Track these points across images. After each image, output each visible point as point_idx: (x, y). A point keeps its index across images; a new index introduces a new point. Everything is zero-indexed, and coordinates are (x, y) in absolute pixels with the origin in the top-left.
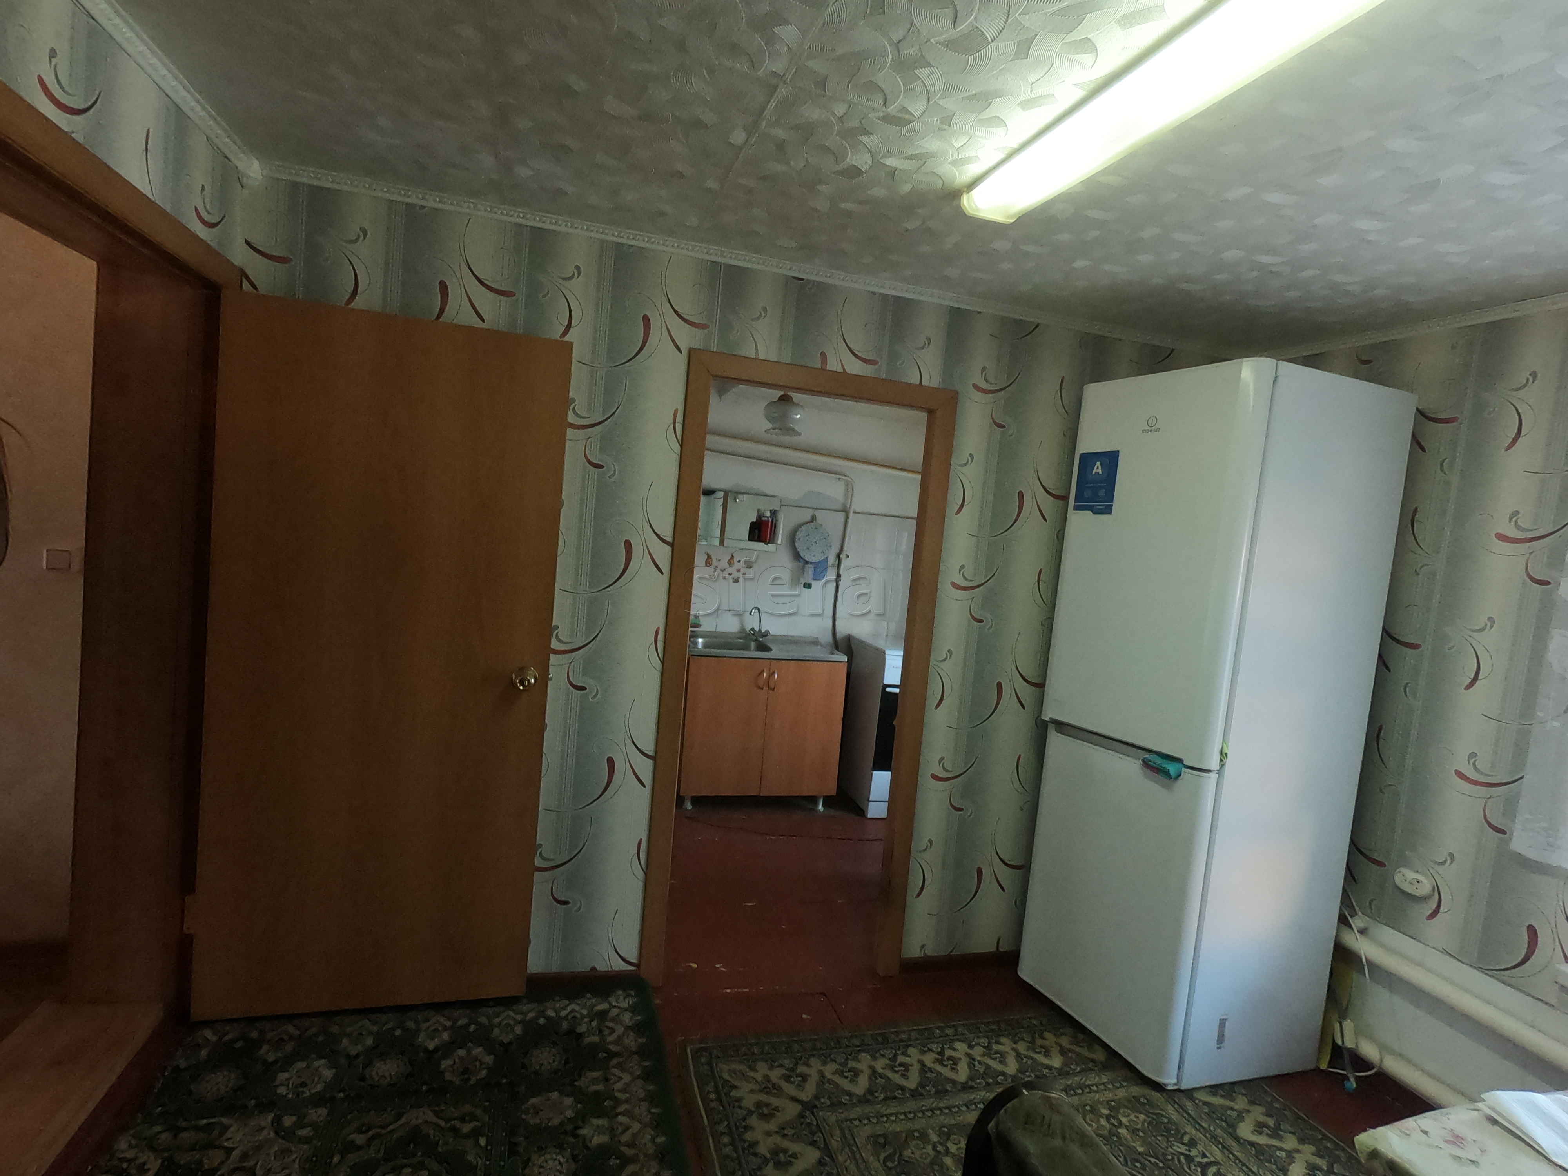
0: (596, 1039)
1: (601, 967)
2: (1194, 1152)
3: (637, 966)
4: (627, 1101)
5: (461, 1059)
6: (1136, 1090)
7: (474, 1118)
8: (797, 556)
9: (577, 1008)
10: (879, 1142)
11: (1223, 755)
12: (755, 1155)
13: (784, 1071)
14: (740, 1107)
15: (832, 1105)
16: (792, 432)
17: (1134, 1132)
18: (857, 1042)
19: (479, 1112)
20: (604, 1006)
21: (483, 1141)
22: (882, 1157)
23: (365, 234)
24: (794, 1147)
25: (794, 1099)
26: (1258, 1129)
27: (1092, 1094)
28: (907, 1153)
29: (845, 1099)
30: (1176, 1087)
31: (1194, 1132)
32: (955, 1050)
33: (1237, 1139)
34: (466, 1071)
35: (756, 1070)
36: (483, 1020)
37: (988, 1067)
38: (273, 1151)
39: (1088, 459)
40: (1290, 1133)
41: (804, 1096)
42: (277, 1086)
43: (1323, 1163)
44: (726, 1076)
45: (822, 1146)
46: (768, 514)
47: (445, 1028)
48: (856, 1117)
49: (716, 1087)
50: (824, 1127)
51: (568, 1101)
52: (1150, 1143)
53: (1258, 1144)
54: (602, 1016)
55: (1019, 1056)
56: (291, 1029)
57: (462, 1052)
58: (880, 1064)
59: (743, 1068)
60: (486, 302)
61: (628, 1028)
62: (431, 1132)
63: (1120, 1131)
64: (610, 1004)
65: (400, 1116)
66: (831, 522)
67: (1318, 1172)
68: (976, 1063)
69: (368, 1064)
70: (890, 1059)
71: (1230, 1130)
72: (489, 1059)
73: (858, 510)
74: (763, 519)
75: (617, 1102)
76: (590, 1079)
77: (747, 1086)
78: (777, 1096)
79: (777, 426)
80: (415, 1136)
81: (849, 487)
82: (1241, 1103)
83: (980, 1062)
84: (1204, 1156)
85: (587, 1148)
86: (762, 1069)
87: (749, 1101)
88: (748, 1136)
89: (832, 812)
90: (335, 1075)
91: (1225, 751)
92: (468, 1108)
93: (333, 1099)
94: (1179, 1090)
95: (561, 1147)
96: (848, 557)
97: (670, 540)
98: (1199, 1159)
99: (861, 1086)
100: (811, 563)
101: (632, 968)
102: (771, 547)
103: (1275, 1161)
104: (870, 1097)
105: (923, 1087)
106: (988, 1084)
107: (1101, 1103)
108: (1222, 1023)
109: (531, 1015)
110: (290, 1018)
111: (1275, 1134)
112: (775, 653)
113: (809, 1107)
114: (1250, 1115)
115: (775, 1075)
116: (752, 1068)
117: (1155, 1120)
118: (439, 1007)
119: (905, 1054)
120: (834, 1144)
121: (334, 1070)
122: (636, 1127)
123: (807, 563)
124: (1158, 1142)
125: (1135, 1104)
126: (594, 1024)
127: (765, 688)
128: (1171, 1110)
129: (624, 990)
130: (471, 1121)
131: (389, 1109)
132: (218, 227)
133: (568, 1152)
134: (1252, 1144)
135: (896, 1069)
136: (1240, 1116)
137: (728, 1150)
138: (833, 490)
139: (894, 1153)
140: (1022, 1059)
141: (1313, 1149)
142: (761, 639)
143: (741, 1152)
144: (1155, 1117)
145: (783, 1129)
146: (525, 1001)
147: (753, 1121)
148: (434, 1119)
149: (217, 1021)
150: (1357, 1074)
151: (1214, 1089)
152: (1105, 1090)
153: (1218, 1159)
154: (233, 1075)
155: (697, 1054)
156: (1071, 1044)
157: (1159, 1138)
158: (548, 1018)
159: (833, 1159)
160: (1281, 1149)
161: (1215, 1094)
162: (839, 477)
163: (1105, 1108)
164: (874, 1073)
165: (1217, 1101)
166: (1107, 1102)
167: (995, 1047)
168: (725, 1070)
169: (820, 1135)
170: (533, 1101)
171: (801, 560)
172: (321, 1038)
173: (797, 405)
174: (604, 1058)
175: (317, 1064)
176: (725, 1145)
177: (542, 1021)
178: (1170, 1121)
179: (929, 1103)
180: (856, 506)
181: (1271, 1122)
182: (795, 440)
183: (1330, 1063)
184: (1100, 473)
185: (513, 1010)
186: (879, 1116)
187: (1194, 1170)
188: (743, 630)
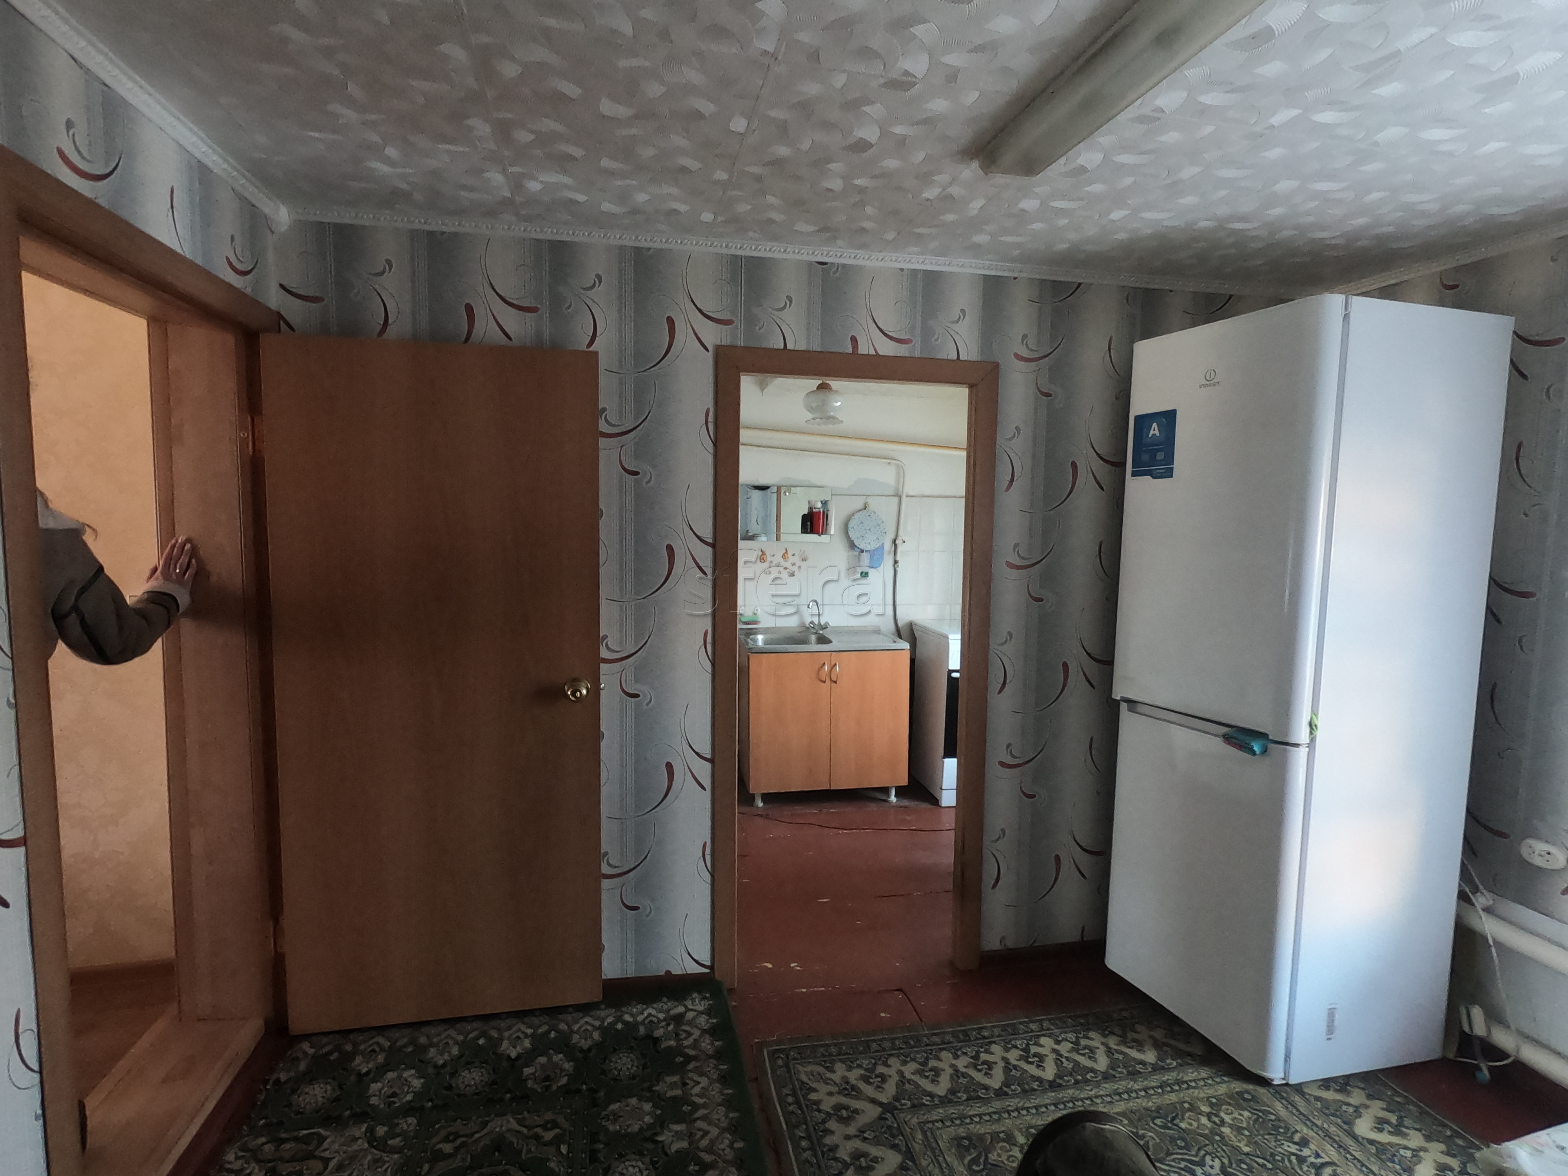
0: (672, 1043)
1: (677, 971)
2: (1306, 1152)
3: (711, 967)
4: (704, 1106)
5: (542, 1065)
6: (1237, 1086)
7: (555, 1125)
8: (852, 545)
9: (654, 1012)
10: (963, 1145)
11: (1312, 726)
12: (836, 1159)
13: (863, 1072)
14: (819, 1111)
15: (914, 1106)
16: (832, 419)
17: (1239, 1130)
18: (936, 1039)
19: (560, 1119)
20: (681, 1009)
21: (564, 1149)
22: (966, 1162)
23: (391, 267)
24: (874, 1151)
25: (873, 1101)
26: (1377, 1126)
27: (1191, 1091)
28: (993, 1157)
29: (926, 1100)
30: (1284, 1082)
31: (1305, 1130)
32: (1041, 1046)
33: (1355, 1137)
34: (547, 1078)
35: (834, 1072)
36: (563, 1026)
37: (1077, 1063)
38: (367, 1160)
39: (1143, 421)
40: (1416, 1129)
41: (884, 1098)
42: (371, 1096)
43: (1455, 1163)
44: (804, 1078)
45: (904, 1149)
46: (819, 505)
47: (526, 1036)
48: (938, 1118)
49: (794, 1089)
50: (905, 1130)
51: (647, 1107)
52: (1256, 1142)
53: (1379, 1143)
54: (678, 1019)
55: (1109, 1052)
56: (381, 1040)
57: (543, 1060)
58: (962, 1063)
59: (821, 1070)
60: (512, 321)
61: (704, 1032)
62: (515, 1141)
63: (1223, 1129)
64: (686, 1007)
65: (485, 1124)
66: (884, 508)
67: (1450, 1173)
68: (1064, 1060)
69: (453, 1074)
70: (972, 1057)
71: (1346, 1127)
72: (568, 1066)
73: (911, 494)
74: (814, 510)
75: (696, 1107)
76: (668, 1086)
77: (824, 1089)
78: (857, 1098)
79: (816, 415)
80: (499, 1145)
81: (901, 472)
82: (1357, 1097)
83: (1067, 1059)
84: (1318, 1156)
85: (666, 1154)
86: (840, 1070)
87: (827, 1105)
88: (828, 1140)
89: (905, 802)
90: (422, 1084)
91: (1315, 721)
92: (549, 1116)
93: (422, 1108)
94: (1287, 1084)
95: (641, 1154)
96: (904, 542)
97: (710, 541)
98: (1312, 1160)
99: (942, 1088)
100: (867, 551)
101: (707, 971)
102: (824, 538)
103: (1399, 1161)
104: (952, 1097)
105: (1008, 1086)
106: (1077, 1082)
107: (1201, 1100)
108: (1331, 1013)
109: (610, 1020)
110: (381, 1029)
111: (1397, 1131)
112: (835, 645)
113: (888, 1108)
114: (1369, 1110)
115: (853, 1076)
116: (831, 1070)
117: (1261, 1117)
118: (521, 1015)
119: (987, 1051)
120: (917, 1147)
121: (422, 1081)
122: (715, 1131)
123: (862, 551)
124: (1266, 1141)
125: (1238, 1100)
126: (671, 1028)
127: (828, 681)
128: (1278, 1106)
129: (699, 993)
130: (552, 1129)
131: (474, 1118)
132: (252, 273)
133: (647, 1160)
134: (1372, 1142)
135: (979, 1067)
136: (1358, 1113)
137: (807, 1154)
138: (885, 475)
139: (979, 1156)
140: (1113, 1054)
141: (1442, 1147)
142: (821, 632)
143: (821, 1156)
144: (1261, 1114)
145: (863, 1132)
146: (603, 1006)
147: (832, 1125)
148: (518, 1128)
149: (316, 1034)
150: (1491, 1064)
151: (1326, 1083)
152: (1206, 1086)
153: (1333, 1159)
154: (329, 1088)
155: (773, 1055)
156: (1166, 1037)
157: (1266, 1137)
158: (626, 1023)
159: (916, 1165)
160: (1406, 1148)
161: (1328, 1088)
162: (888, 461)
163: (1204, 1105)
164: (957, 1074)
165: (1330, 1095)
166: (1208, 1098)
167: (1083, 1042)
168: (804, 1072)
169: (901, 1138)
170: (614, 1107)
171: (856, 549)
172: (410, 1049)
173: (836, 392)
174: (682, 1062)
175: (406, 1074)
176: (804, 1150)
177: (619, 1026)
178: (1279, 1119)
179: (1013, 1103)
180: (910, 488)
181: (1394, 1119)
182: (838, 428)
183: (1459, 1050)
184: (1158, 435)
185: (591, 1017)
186: (962, 1117)
187: (1308, 1171)
188: (803, 625)
